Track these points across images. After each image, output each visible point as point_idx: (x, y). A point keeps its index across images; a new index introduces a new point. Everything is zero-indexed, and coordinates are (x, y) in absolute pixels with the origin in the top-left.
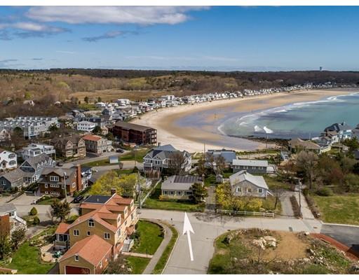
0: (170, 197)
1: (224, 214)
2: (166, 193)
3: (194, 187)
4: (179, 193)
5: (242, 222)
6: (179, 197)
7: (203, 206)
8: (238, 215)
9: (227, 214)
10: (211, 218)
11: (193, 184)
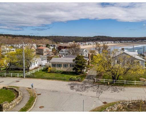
0: (58, 69)
1: (103, 84)
2: (54, 66)
3: (76, 59)
4: (65, 65)
5: (121, 92)
6: (65, 70)
7: (84, 76)
8: (117, 84)
9: (106, 84)
10: (86, 87)
11: (76, 56)
